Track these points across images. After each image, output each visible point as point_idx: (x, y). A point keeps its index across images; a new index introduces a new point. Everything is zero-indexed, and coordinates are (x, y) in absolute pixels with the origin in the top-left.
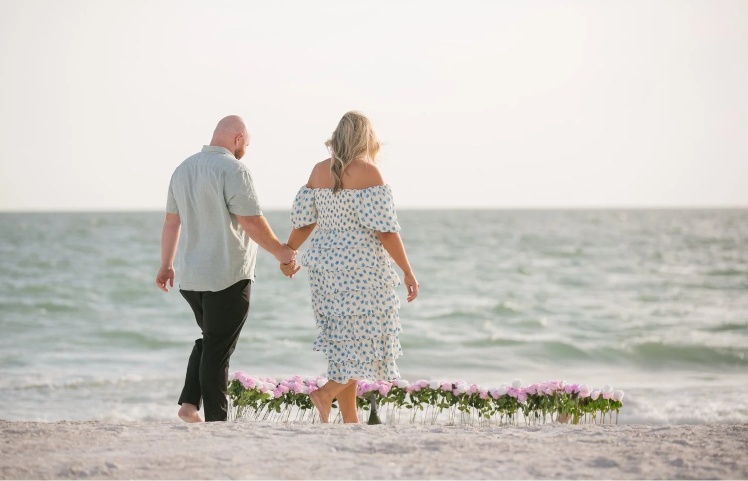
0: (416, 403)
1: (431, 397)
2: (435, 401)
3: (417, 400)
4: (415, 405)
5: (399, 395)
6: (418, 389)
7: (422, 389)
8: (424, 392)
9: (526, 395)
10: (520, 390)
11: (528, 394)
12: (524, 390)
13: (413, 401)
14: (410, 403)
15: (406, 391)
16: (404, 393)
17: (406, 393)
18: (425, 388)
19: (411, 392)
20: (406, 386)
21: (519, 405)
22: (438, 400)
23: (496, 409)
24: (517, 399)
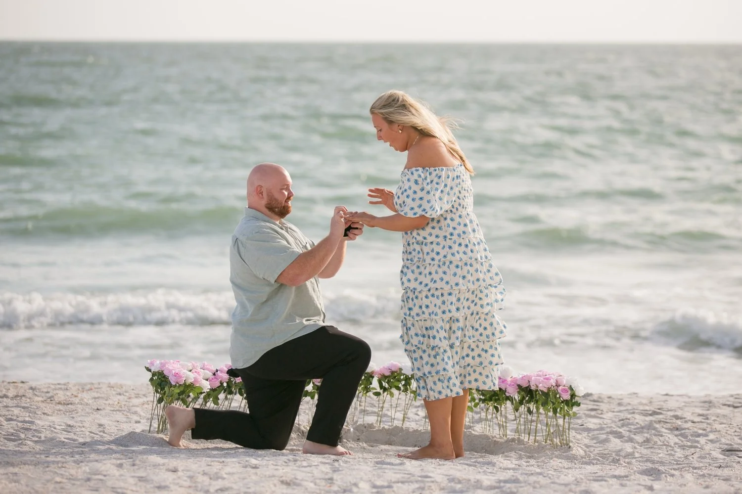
0: (385, 389)
1: (403, 382)
2: (408, 387)
3: (387, 386)
4: (384, 392)
5: (364, 379)
6: (387, 373)
7: (393, 372)
8: (395, 377)
9: (517, 387)
10: (509, 379)
11: (519, 386)
12: (514, 380)
13: (381, 387)
14: (378, 390)
15: (373, 375)
16: (371, 379)
17: (373, 377)
18: (396, 372)
19: (380, 376)
20: (373, 370)
21: (508, 398)
22: (411, 387)
23: (480, 400)
24: (506, 391)
